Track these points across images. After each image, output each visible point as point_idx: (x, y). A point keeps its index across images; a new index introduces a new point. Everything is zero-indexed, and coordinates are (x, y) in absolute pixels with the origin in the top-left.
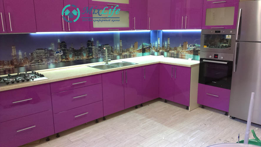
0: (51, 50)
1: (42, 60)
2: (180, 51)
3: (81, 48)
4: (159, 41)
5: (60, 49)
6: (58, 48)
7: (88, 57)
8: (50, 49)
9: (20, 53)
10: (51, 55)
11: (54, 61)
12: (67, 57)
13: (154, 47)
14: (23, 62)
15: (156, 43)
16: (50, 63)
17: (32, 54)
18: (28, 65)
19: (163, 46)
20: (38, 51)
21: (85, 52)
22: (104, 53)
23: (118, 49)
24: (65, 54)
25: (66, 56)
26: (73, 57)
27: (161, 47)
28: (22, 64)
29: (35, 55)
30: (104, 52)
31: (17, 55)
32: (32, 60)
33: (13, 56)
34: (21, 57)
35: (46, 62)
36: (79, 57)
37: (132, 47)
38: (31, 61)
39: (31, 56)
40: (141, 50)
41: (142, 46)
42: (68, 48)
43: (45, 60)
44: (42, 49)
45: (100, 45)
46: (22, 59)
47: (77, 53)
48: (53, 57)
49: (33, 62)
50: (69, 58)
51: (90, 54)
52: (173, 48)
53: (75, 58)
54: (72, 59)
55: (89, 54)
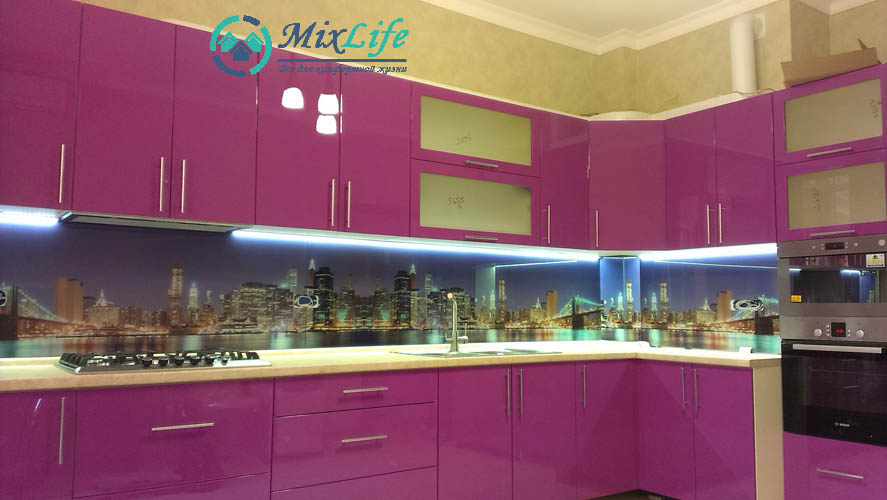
0: (287, 292)
1: (254, 320)
2: (708, 324)
3: (376, 293)
4: (629, 292)
5: (312, 290)
6: (306, 287)
7: (396, 322)
8: (284, 286)
9: (194, 292)
10: (285, 305)
11: (291, 327)
12: (331, 318)
13: (612, 310)
14: (197, 318)
15: (620, 299)
16: (276, 332)
17: (228, 297)
18: (211, 330)
19: (645, 309)
20: (246, 289)
21: (386, 308)
22: (448, 318)
23: (493, 306)
24: (324, 306)
25: (327, 315)
26: (349, 317)
27: (638, 311)
28: (196, 326)
29: (236, 301)
30: (445, 313)
31: (184, 297)
32: (226, 318)
33: (170, 298)
34: (193, 304)
35: (265, 326)
36: (369, 320)
37: (538, 306)
38: (221, 320)
39: (226, 303)
40: (570, 320)
41: (573, 306)
42: (336, 289)
43: (265, 319)
44: (260, 285)
45: (435, 290)
46: (197, 311)
47: (365, 307)
48: (288, 312)
49: (227, 322)
50: (337, 321)
51: (403, 316)
52: (681, 316)
53: (356, 322)
54: (345, 325)
55: (399, 315)
